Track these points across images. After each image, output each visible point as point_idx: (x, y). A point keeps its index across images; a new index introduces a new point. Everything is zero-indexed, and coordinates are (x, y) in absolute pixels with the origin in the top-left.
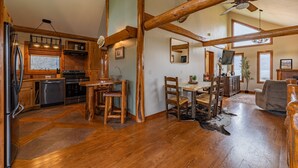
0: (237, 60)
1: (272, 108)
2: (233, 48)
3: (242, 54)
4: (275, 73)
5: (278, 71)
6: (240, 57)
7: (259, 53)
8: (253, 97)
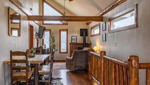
0: (47, 35)
1: (77, 69)
2: (43, 24)
3: (50, 30)
4: (69, 45)
5: (70, 44)
6: (49, 32)
7: (60, 31)
8: (65, 64)
